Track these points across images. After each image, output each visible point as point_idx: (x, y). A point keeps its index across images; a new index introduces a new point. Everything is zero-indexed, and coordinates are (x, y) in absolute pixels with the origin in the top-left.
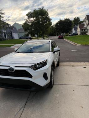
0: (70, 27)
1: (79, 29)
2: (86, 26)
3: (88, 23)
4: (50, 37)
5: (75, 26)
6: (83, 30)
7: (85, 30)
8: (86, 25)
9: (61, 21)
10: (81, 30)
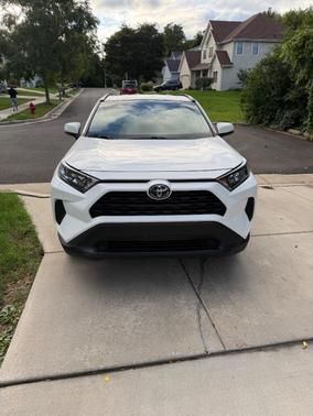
0: (158, 59)
1: (185, 69)
2: (208, 60)
3: (215, 48)
4: (82, 90)
5: (169, 55)
6: (198, 72)
7: (205, 72)
8: (207, 55)
9: (126, 31)
10: (192, 72)
